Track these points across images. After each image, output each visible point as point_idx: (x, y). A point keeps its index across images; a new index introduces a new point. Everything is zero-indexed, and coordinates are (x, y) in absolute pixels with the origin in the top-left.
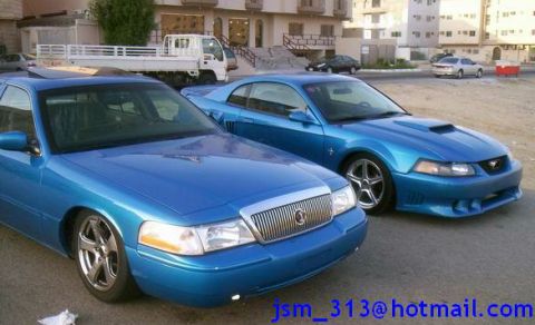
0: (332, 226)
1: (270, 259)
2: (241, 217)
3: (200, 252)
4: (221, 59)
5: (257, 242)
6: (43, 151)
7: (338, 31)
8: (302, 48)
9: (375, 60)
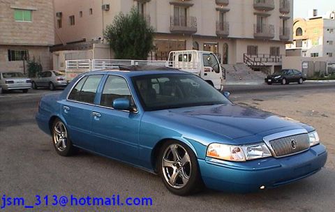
0: (309, 152)
1: (281, 166)
2: (264, 142)
3: (244, 160)
4: (218, 72)
5: (272, 157)
6: (139, 110)
7: (282, 52)
8: (258, 64)
9: (313, 74)
